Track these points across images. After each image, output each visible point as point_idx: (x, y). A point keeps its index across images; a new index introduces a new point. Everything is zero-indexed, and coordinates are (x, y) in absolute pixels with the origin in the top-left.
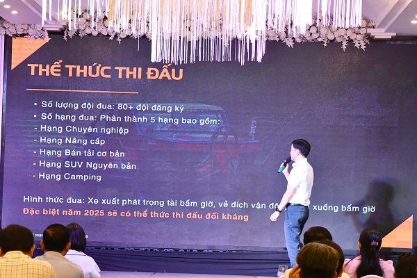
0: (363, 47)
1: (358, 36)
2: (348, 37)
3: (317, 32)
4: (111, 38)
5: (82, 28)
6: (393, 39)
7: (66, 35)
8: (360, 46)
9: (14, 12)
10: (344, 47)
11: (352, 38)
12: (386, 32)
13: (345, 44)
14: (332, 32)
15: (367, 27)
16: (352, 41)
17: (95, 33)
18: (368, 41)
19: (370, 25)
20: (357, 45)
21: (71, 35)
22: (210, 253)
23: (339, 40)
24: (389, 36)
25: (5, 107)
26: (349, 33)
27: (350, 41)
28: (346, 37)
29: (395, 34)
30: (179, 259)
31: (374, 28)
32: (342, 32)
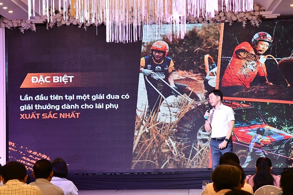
0: (257, 25)
1: (254, 17)
2: (247, 18)
3: (224, 16)
4: (80, 27)
5: (59, 20)
6: (278, 18)
7: (48, 26)
8: (255, 24)
9: (11, 12)
10: (244, 26)
11: (249, 19)
12: (273, 13)
13: (244, 23)
14: (235, 15)
15: (260, 11)
16: (249, 21)
17: (68, 24)
18: (260, 20)
19: (262, 9)
20: (253, 24)
21: (51, 26)
22: (156, 174)
23: (240, 20)
24: (275, 16)
25: (7, 78)
26: (247, 15)
27: (248, 21)
28: (245, 18)
29: (279, 15)
30: (134, 180)
31: (264, 11)
32: (242, 15)
